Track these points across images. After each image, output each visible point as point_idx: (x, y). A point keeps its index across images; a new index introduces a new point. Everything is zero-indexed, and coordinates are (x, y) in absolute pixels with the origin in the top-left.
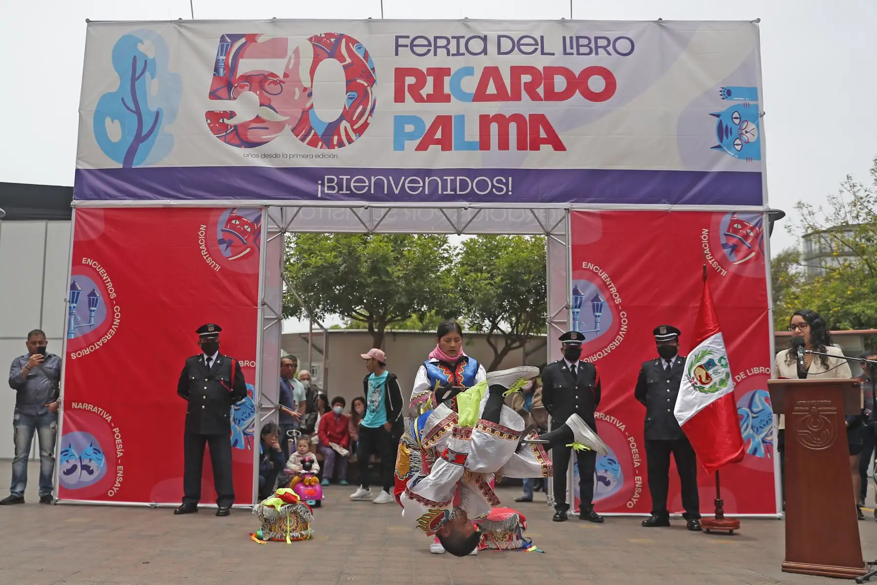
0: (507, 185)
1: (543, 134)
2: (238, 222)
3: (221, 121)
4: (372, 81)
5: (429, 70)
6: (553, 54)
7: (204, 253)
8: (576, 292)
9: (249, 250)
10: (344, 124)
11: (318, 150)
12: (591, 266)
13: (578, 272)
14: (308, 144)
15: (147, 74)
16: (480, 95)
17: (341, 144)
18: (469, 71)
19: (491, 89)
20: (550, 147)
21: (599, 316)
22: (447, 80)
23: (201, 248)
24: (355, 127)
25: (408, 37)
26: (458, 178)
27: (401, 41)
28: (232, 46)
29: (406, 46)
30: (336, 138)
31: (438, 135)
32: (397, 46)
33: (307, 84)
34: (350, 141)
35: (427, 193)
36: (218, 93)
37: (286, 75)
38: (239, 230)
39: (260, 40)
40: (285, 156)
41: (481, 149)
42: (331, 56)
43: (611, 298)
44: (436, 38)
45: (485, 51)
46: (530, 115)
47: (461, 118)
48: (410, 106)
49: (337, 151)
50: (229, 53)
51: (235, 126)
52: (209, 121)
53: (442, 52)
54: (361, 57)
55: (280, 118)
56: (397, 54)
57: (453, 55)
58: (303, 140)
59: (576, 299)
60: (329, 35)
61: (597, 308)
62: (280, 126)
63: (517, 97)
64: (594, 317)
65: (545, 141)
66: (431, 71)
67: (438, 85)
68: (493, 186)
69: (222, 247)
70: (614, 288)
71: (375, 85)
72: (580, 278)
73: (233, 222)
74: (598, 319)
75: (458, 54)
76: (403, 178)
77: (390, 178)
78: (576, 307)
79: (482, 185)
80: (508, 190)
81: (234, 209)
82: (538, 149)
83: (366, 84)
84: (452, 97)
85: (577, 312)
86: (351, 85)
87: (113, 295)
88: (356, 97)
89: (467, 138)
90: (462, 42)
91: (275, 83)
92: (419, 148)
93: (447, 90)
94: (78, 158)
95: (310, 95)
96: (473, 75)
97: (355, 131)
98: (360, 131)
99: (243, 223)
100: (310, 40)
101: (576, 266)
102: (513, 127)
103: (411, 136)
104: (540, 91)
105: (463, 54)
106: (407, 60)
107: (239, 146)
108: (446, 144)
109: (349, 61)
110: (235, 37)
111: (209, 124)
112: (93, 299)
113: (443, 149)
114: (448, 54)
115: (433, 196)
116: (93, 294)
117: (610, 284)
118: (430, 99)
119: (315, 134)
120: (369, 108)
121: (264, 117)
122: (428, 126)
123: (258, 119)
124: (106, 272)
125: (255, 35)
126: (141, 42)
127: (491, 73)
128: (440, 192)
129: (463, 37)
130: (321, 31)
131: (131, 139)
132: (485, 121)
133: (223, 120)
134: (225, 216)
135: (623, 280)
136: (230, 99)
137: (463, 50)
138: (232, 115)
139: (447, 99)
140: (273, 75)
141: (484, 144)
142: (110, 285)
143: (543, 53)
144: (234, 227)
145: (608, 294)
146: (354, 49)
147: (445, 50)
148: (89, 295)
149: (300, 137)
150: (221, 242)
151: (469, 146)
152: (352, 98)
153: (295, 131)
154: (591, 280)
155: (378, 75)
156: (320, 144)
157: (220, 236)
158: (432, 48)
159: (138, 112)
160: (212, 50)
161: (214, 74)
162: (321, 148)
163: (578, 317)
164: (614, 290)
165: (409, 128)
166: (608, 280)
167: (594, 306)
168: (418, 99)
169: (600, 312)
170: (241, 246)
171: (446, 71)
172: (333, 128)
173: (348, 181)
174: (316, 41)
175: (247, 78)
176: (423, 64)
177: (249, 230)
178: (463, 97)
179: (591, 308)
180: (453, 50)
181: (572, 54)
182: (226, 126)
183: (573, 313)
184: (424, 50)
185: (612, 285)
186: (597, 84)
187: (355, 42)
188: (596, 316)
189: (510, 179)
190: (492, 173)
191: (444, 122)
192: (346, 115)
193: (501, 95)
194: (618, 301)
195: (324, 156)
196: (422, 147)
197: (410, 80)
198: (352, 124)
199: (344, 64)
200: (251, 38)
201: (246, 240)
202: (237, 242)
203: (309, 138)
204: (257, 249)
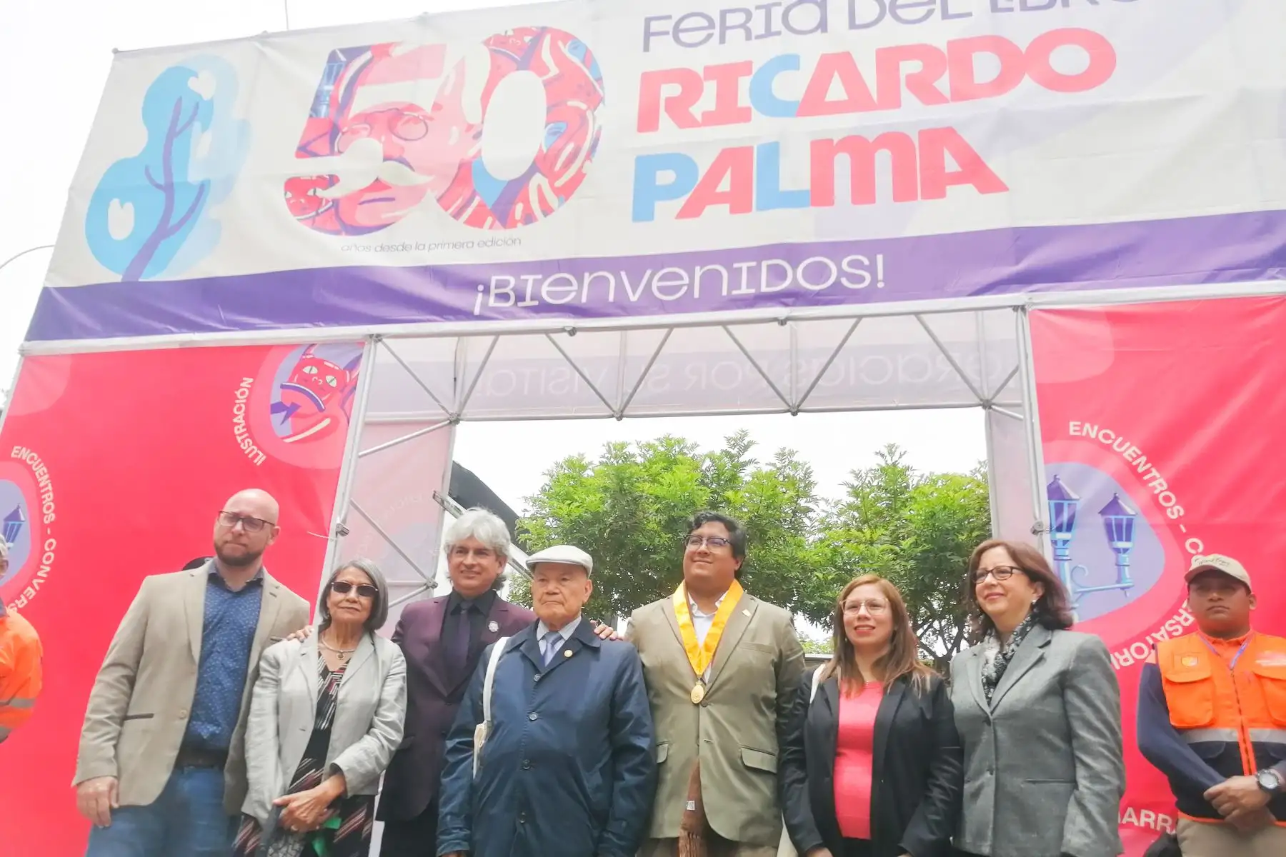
0: (872, 269)
1: (951, 165)
2: (315, 371)
3: (311, 193)
4: (594, 99)
5: (707, 69)
6: (970, 14)
7: (238, 430)
8: (1055, 492)
9: (327, 422)
10: (538, 180)
11: (485, 233)
12: (1091, 431)
13: (1057, 445)
14: (470, 222)
15: (197, 125)
16: (813, 103)
17: (529, 218)
18: (789, 62)
19: (836, 91)
20: (968, 189)
21: (1125, 550)
22: (744, 83)
23: (235, 420)
24: (559, 183)
25: (669, 17)
26: (765, 264)
27: (655, 26)
28: (347, 65)
29: (666, 33)
30: (519, 208)
31: (725, 185)
32: (648, 34)
33: (473, 116)
34: (547, 210)
35: (696, 295)
36: (313, 147)
37: (437, 107)
38: (314, 386)
39: (397, 52)
40: (421, 247)
41: (815, 203)
42: (523, 65)
43: (1156, 505)
44: (723, 14)
45: (823, 26)
46: (922, 133)
47: (772, 151)
48: (668, 135)
49: (521, 231)
50: (343, 76)
51: (336, 202)
52: (289, 195)
53: (736, 36)
54: (576, 60)
55: (419, 179)
56: (646, 48)
57: (758, 37)
58: (457, 215)
59: (1059, 510)
60: (521, 32)
61: (1119, 530)
62: (416, 194)
63: (890, 99)
64: (1112, 554)
65: (957, 179)
66: (710, 72)
67: (727, 95)
68: (841, 272)
69: (277, 418)
70: (1162, 480)
71: (601, 105)
72: (1064, 457)
73: (307, 370)
74: (1126, 558)
75: (769, 33)
76: (648, 272)
77: (623, 274)
78: (1059, 529)
79: (818, 272)
80: (875, 280)
81: (312, 345)
82: (942, 194)
83: (583, 106)
84: (754, 112)
85: (1065, 542)
86: (555, 109)
87: (50, 517)
88: (562, 131)
89: (786, 184)
90: (777, 13)
91: (416, 120)
92: (684, 213)
93: (744, 100)
94: (50, 270)
95: (478, 136)
96: (798, 68)
97: (557, 191)
98: (566, 192)
99: (324, 370)
100: (487, 43)
101: (1052, 430)
102: (883, 159)
103: (669, 192)
104: (943, 84)
105: (779, 33)
106: (667, 55)
107: (337, 233)
108: (740, 202)
109: (554, 71)
110: (352, 53)
111: (288, 200)
112: (13, 525)
113: (733, 211)
114: (748, 37)
115: (711, 299)
116: (14, 516)
117: (1148, 471)
118: (711, 119)
119: (481, 205)
120: (587, 145)
121: (385, 178)
122: (703, 170)
123: (378, 185)
124: (49, 473)
125: (388, 46)
126: (196, 75)
127: (839, 63)
128: (725, 292)
129: (779, 4)
130: (506, 27)
131: (148, 232)
132: (823, 152)
133: (315, 192)
134: (291, 361)
135: (1183, 458)
136: (332, 153)
137: (777, 24)
138: (332, 181)
139: (744, 116)
140: (412, 107)
141: (821, 194)
142: (48, 499)
143: (946, 15)
144: (306, 379)
145: (1143, 495)
146: (565, 50)
147: (742, 32)
148: (7, 519)
149: (451, 210)
150: (276, 408)
151: (791, 200)
152: (555, 134)
153: (444, 201)
154: (1094, 462)
155: (609, 89)
156: (490, 220)
157: (276, 397)
158: (717, 32)
159: (169, 188)
160: (312, 77)
161: (311, 116)
162: (491, 227)
163: (1067, 552)
164: (1159, 483)
165: (665, 177)
166: (1142, 464)
167: (1108, 526)
168: (684, 120)
169: (1128, 539)
170: (313, 415)
171: (746, 68)
172: (516, 189)
173: (538, 284)
174: (498, 44)
175: (368, 118)
176: (697, 60)
177: (334, 384)
178: (775, 108)
179: (1102, 532)
180: (757, 25)
181: (1011, 10)
182: (317, 201)
183: (1054, 542)
184: (701, 35)
185: (1154, 473)
186: (1070, 60)
187: (567, 37)
188: (1117, 550)
189: (880, 258)
190: (836, 249)
191: (735, 158)
192: (543, 164)
193: (858, 100)
194: (1175, 511)
195: (494, 242)
196: (692, 210)
197: (671, 90)
198: (552, 177)
199: (545, 78)
200: (381, 51)
201: (325, 402)
202: (306, 407)
203: (469, 211)
204: (344, 420)
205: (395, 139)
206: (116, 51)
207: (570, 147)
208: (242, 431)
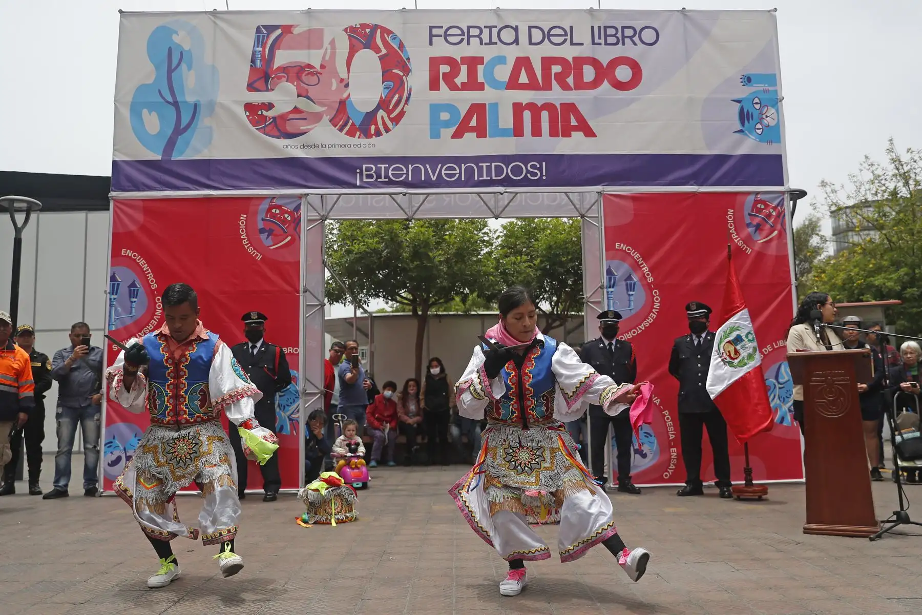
0: (540, 169)
1: (574, 122)
2: (278, 211)
3: (260, 113)
4: (407, 71)
5: (462, 58)
6: (582, 44)
7: (245, 242)
8: (609, 272)
9: (289, 238)
10: (381, 113)
11: (356, 140)
12: (623, 247)
13: (611, 253)
14: (348, 134)
15: (184, 66)
16: (513, 84)
17: (378, 133)
18: (501, 60)
19: (523, 78)
20: (581, 134)
21: (632, 295)
22: (480, 68)
23: (242, 237)
24: (392, 116)
25: (442, 27)
26: (494, 164)
27: (435, 31)
28: (268, 37)
29: (441, 36)
30: (373, 127)
31: (473, 123)
32: (432, 36)
33: (344, 75)
34: (387, 130)
35: (463, 179)
36: (256, 85)
37: (322, 67)
38: (279, 219)
39: (296, 31)
40: (324, 146)
41: (515, 135)
42: (366, 46)
43: (644, 278)
44: (469, 28)
45: (516, 41)
46: (561, 104)
47: (495, 106)
48: (444, 94)
49: (374, 140)
50: (266, 43)
51: (274, 118)
52: (248, 114)
53: (475, 41)
54: (396, 48)
55: (318, 109)
56: (431, 44)
57: (486, 44)
58: (341, 130)
59: (610, 279)
60: (363, 26)
61: (630, 287)
62: (317, 117)
63: (547, 86)
64: (627, 296)
65: (576, 129)
66: (465, 60)
67: (472, 73)
68: (528, 171)
69: (263, 236)
70: (646, 267)
71: (410, 74)
72: (613, 258)
73: (273, 211)
74: (632, 298)
75: (491, 43)
76: (440, 165)
77: (427, 166)
78: (610, 287)
79: (517, 171)
80: (542, 175)
81: (274, 198)
82: (570, 136)
83: (401, 74)
84: (486, 86)
85: (612, 292)
86: (387, 75)
87: (154, 286)
88: (392, 87)
89: (501, 125)
90: (495, 31)
91: (312, 74)
92: (454, 136)
93: (481, 79)
94: (114, 150)
95: (347, 86)
96: (506, 64)
97: (392, 120)
98: (397, 120)
99: (283, 212)
100: (346, 30)
101: (610, 247)
102: (545, 115)
103: (447, 124)
104: (570, 80)
105: (496, 43)
106: (442, 49)
107: (278, 137)
108: (481, 133)
109: (384, 51)
110: (271, 29)
111: (248, 117)
112: (134, 290)
113: (478, 137)
114: (481, 43)
115: (469, 182)
116: (133, 285)
117: (643, 264)
118: (465, 87)
119: (353, 124)
120: (405, 96)
121: (300, 106)
122: (463, 115)
123: (296, 110)
124: (147, 263)
125: (291, 26)
126: (176, 33)
127: (523, 63)
128: (476, 179)
129: (495, 27)
130: (356, 22)
131: (169, 132)
132: (518, 109)
133: (262, 112)
134: (265, 206)
135: (654, 259)
136: (267, 90)
137: (495, 39)
138: (270, 106)
139: (481, 87)
140: (309, 66)
141: (518, 131)
142: (151, 276)
143: (572, 43)
144: (274, 216)
145: (640, 274)
146: (389, 39)
147: (478, 39)
148: (130, 287)
149: (337, 127)
150: (262, 231)
151: (503, 133)
152: (388, 88)
153: (334, 122)
154: (623, 260)
155: (413, 65)
156: (358, 133)
157: (261, 225)
158: (466, 37)
159: (176, 104)
160: (248, 42)
161: (251, 66)
162: (359, 138)
163: (612, 296)
164: (646, 269)
165: (445, 116)
166: (640, 261)
167: (627, 285)
168: (453, 87)
169: (634, 291)
170: (281, 235)
171: (480, 60)
172: (370, 117)
173: (387, 170)
174: (351, 31)
175: (284, 69)
176: (457, 53)
177: (289, 218)
178: (496, 85)
179: (625, 287)
180: (486, 39)
181: (600, 44)
182: (264, 118)
183: (608, 292)
184: (458, 39)
185: (644, 264)
186: (623, 73)
187: (389, 32)
188: (629, 295)
189: (544, 163)
190: (525, 159)
191: (478, 109)
192: (383, 104)
193: (533, 85)
194: (650, 279)
195: (361, 145)
196: (458, 135)
197: (445, 69)
198: (389, 113)
199: (379, 55)
200: (287, 29)
201: (286, 228)
202: (278, 231)
203: (347, 128)
204: (297, 237)
205: (302, 84)
206: (121, 12)
207: (397, 97)
208: (246, 243)
